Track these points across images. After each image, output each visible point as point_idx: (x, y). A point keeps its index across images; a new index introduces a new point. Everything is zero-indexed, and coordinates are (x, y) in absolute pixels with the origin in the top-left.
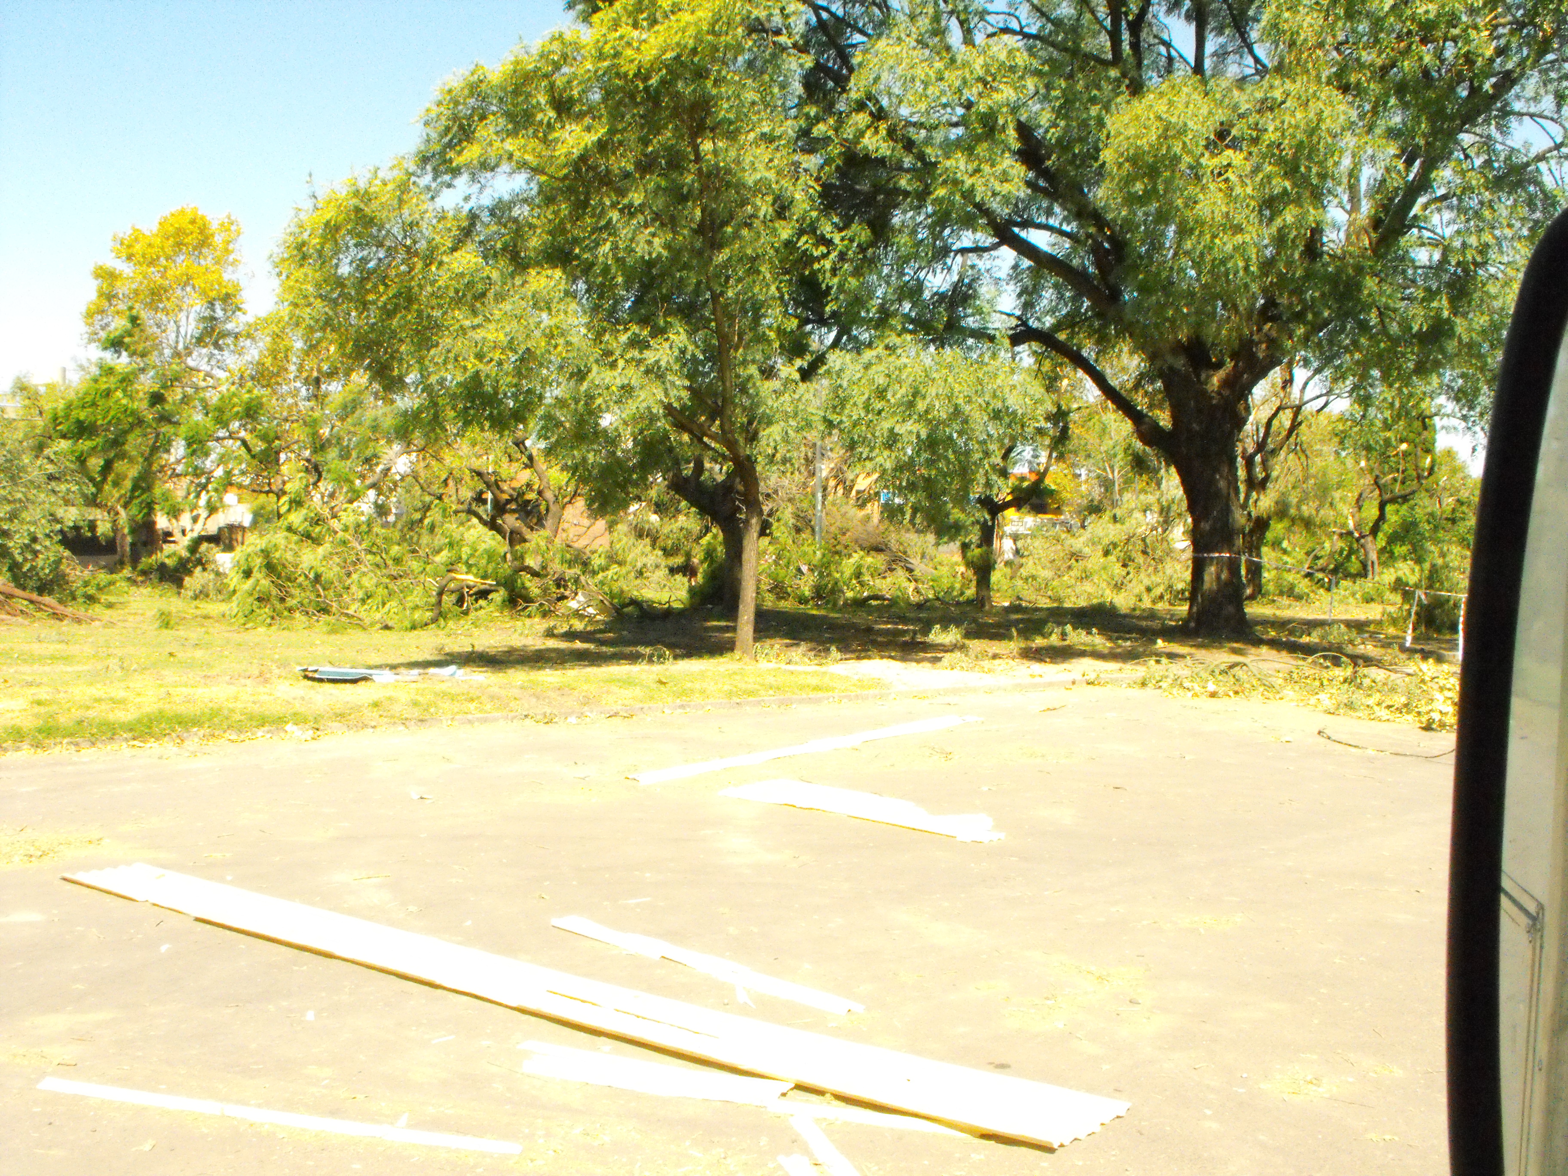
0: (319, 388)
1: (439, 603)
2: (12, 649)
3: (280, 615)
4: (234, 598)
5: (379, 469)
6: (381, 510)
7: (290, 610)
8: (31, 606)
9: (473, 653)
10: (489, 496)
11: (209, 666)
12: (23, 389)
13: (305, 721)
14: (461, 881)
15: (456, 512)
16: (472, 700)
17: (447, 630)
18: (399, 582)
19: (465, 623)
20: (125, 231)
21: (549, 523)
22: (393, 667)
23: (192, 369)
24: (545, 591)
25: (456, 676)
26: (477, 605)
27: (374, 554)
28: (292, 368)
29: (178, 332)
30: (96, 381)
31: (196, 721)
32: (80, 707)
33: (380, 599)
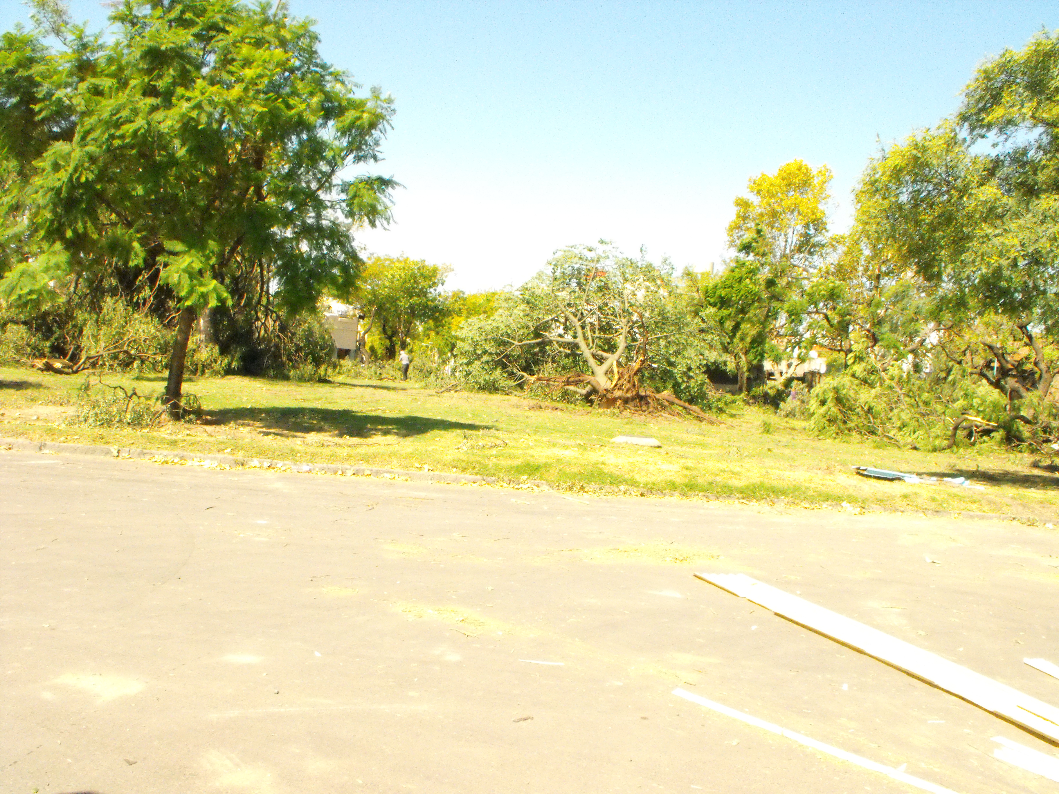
0: (879, 282)
1: (954, 435)
2: (671, 435)
3: (842, 432)
4: (812, 418)
5: (918, 339)
6: (917, 368)
7: (849, 430)
8: (684, 411)
9: (977, 471)
10: (996, 365)
11: (793, 459)
12: (688, 274)
13: (856, 501)
14: (957, 620)
15: (971, 374)
16: (974, 502)
17: (958, 455)
18: (926, 418)
19: (972, 452)
20: (756, 175)
21: (1041, 386)
22: (919, 474)
23: (795, 266)
24: (1034, 434)
25: (964, 485)
26: (982, 440)
27: (910, 397)
28: (861, 269)
29: (786, 241)
30: (733, 271)
31: (784, 492)
32: (712, 474)
33: (912, 428)
